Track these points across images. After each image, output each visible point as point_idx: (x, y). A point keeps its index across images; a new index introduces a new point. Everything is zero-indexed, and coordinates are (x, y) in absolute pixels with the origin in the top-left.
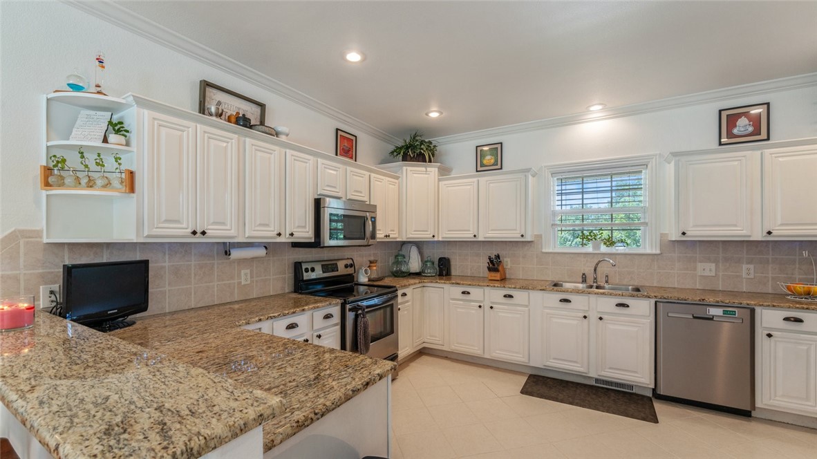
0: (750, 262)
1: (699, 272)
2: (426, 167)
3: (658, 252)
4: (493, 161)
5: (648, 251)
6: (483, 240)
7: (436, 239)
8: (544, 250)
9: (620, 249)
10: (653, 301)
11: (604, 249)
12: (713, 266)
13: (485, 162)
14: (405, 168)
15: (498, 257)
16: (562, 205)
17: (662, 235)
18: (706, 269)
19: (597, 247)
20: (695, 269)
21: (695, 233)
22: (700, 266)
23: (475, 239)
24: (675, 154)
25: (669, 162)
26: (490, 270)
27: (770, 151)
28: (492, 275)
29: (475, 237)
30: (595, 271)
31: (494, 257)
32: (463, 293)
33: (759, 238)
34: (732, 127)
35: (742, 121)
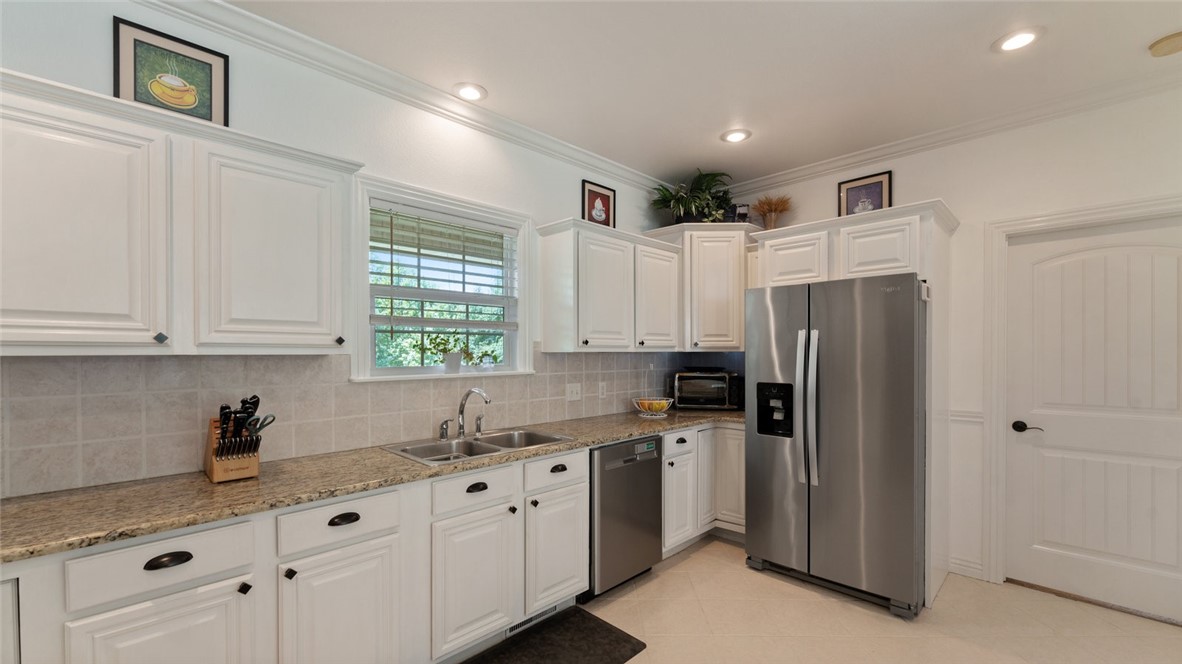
0: (603, 380)
1: (568, 397)
3: (532, 371)
4: (192, 100)
5: (519, 371)
6: (194, 351)
8: (355, 377)
10: (587, 450)
12: (578, 387)
13: (156, 89)
15: (254, 402)
16: (392, 275)
17: (536, 344)
18: (574, 391)
19: (453, 365)
20: (563, 393)
22: (569, 389)
23: (159, 351)
25: (545, 232)
26: (223, 451)
27: (640, 247)
28: (227, 467)
29: (160, 339)
30: (461, 412)
31: (236, 406)
32: (153, 565)
33: (632, 349)
34: (592, 207)
35: (598, 203)
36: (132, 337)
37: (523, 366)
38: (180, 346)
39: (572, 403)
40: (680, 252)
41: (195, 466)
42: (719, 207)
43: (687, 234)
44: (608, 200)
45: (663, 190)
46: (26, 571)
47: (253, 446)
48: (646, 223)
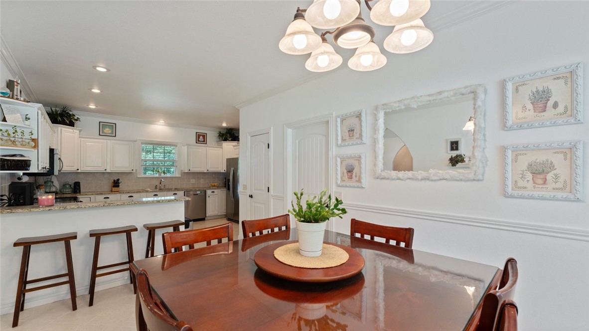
0: (203, 178)
1: (191, 182)
2: (72, 129)
3: (181, 176)
4: (110, 132)
5: (177, 176)
6: (110, 171)
7: (79, 171)
8: (138, 176)
9: (168, 175)
10: (183, 192)
11: (163, 175)
12: (194, 180)
13: (105, 131)
14: (60, 128)
15: (118, 180)
17: (182, 170)
18: (193, 181)
19: (160, 174)
21: (193, 170)
22: (191, 180)
23: (105, 171)
24: (187, 145)
25: (184, 146)
26: (114, 186)
27: (208, 148)
28: (115, 189)
29: (106, 170)
30: (160, 183)
31: (116, 180)
32: (105, 198)
33: (205, 172)
34: (199, 138)
35: (201, 137)
36: (102, 170)
37: (177, 175)
38: (108, 171)
39: (192, 184)
40: (222, 148)
41: (110, 190)
42: (230, 137)
43: (223, 144)
44: (204, 136)
45: (220, 132)
46: (91, 196)
47: (118, 186)
48: (218, 140)
